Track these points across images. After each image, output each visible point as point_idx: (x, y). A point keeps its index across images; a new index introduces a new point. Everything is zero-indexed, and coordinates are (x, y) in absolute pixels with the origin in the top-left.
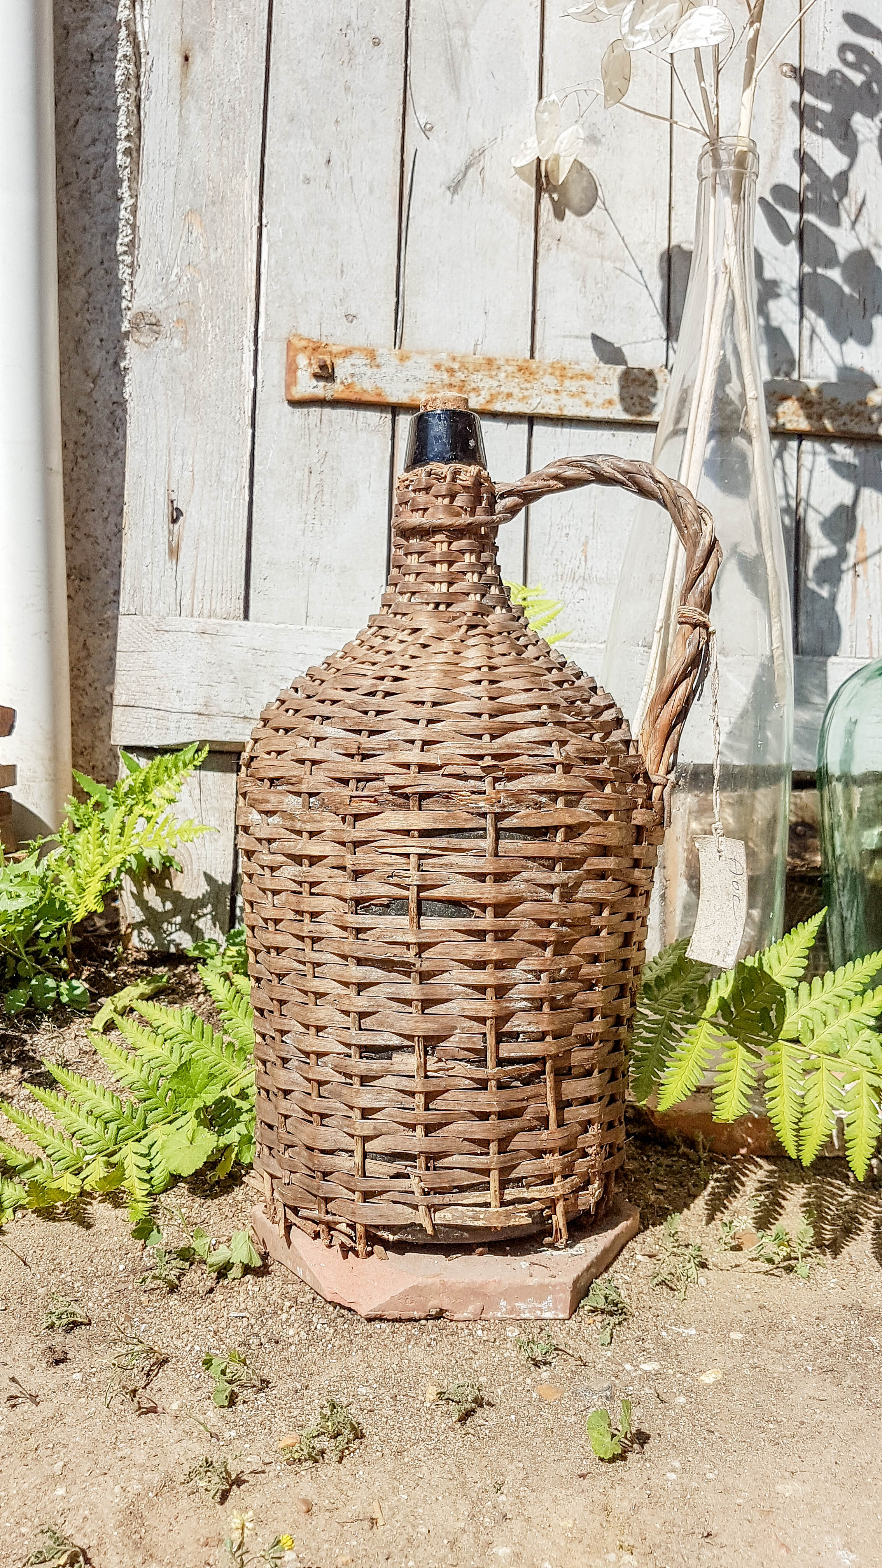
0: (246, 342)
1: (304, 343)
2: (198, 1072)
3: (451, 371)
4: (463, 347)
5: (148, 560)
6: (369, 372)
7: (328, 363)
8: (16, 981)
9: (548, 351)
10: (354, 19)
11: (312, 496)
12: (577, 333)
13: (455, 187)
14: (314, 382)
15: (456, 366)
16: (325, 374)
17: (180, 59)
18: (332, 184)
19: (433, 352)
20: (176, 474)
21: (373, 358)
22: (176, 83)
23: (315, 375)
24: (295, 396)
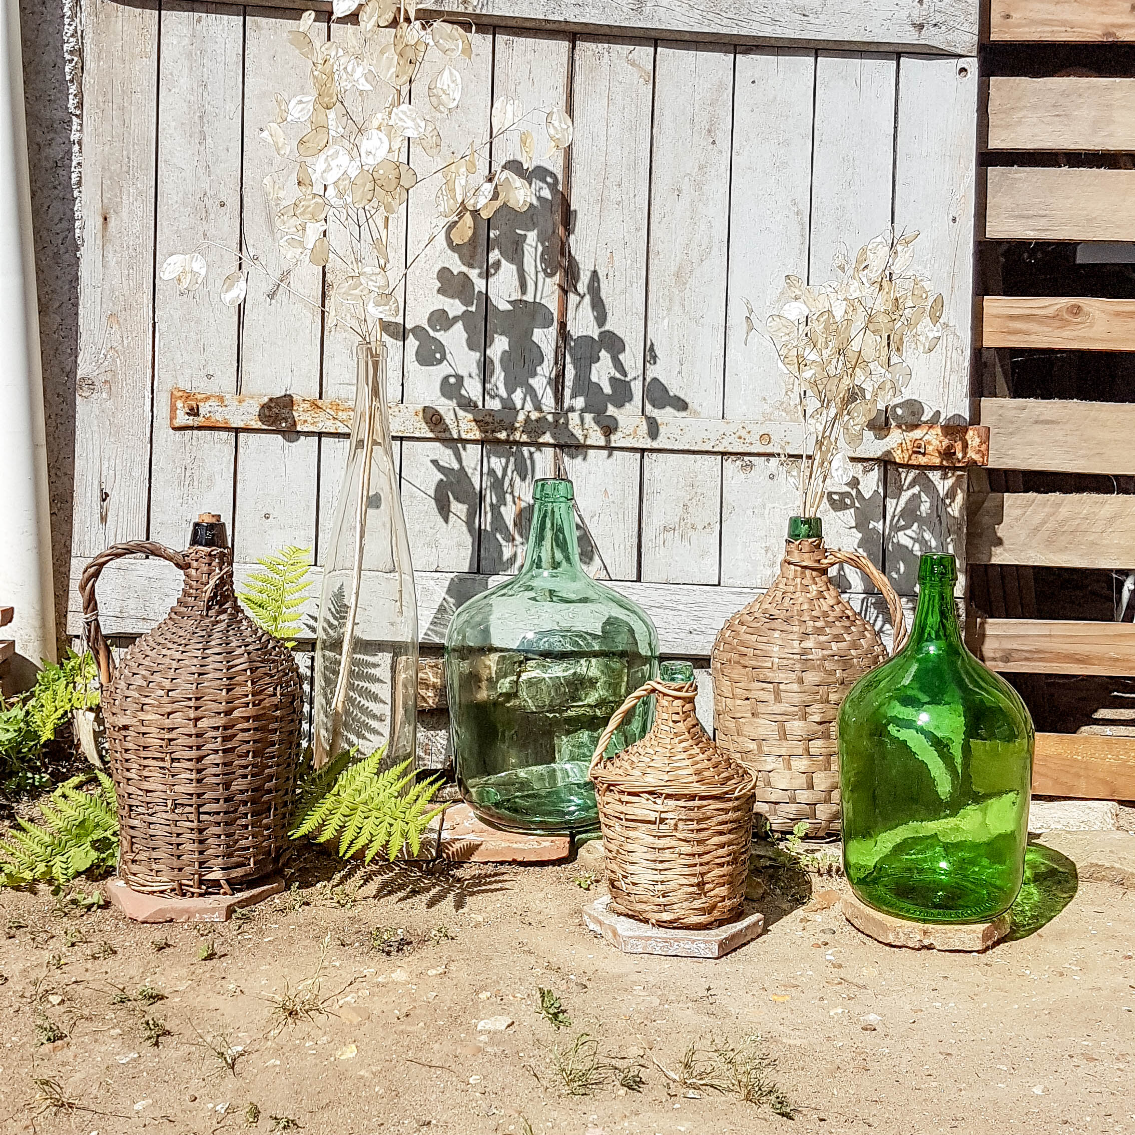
0: (146, 394)
1: (181, 394)
2: (90, 825)
3: (270, 408)
4: (278, 393)
5: (89, 524)
6: (220, 409)
7: (195, 406)
8: (12, 774)
9: (331, 392)
10: (208, 191)
11: (187, 483)
12: (348, 382)
13: (272, 296)
14: (187, 417)
15: (273, 405)
16: (194, 412)
17: (101, 220)
18: (197, 296)
19: (261, 396)
20: (104, 473)
21: (222, 401)
22: (99, 235)
23: (187, 413)
24: (177, 425)
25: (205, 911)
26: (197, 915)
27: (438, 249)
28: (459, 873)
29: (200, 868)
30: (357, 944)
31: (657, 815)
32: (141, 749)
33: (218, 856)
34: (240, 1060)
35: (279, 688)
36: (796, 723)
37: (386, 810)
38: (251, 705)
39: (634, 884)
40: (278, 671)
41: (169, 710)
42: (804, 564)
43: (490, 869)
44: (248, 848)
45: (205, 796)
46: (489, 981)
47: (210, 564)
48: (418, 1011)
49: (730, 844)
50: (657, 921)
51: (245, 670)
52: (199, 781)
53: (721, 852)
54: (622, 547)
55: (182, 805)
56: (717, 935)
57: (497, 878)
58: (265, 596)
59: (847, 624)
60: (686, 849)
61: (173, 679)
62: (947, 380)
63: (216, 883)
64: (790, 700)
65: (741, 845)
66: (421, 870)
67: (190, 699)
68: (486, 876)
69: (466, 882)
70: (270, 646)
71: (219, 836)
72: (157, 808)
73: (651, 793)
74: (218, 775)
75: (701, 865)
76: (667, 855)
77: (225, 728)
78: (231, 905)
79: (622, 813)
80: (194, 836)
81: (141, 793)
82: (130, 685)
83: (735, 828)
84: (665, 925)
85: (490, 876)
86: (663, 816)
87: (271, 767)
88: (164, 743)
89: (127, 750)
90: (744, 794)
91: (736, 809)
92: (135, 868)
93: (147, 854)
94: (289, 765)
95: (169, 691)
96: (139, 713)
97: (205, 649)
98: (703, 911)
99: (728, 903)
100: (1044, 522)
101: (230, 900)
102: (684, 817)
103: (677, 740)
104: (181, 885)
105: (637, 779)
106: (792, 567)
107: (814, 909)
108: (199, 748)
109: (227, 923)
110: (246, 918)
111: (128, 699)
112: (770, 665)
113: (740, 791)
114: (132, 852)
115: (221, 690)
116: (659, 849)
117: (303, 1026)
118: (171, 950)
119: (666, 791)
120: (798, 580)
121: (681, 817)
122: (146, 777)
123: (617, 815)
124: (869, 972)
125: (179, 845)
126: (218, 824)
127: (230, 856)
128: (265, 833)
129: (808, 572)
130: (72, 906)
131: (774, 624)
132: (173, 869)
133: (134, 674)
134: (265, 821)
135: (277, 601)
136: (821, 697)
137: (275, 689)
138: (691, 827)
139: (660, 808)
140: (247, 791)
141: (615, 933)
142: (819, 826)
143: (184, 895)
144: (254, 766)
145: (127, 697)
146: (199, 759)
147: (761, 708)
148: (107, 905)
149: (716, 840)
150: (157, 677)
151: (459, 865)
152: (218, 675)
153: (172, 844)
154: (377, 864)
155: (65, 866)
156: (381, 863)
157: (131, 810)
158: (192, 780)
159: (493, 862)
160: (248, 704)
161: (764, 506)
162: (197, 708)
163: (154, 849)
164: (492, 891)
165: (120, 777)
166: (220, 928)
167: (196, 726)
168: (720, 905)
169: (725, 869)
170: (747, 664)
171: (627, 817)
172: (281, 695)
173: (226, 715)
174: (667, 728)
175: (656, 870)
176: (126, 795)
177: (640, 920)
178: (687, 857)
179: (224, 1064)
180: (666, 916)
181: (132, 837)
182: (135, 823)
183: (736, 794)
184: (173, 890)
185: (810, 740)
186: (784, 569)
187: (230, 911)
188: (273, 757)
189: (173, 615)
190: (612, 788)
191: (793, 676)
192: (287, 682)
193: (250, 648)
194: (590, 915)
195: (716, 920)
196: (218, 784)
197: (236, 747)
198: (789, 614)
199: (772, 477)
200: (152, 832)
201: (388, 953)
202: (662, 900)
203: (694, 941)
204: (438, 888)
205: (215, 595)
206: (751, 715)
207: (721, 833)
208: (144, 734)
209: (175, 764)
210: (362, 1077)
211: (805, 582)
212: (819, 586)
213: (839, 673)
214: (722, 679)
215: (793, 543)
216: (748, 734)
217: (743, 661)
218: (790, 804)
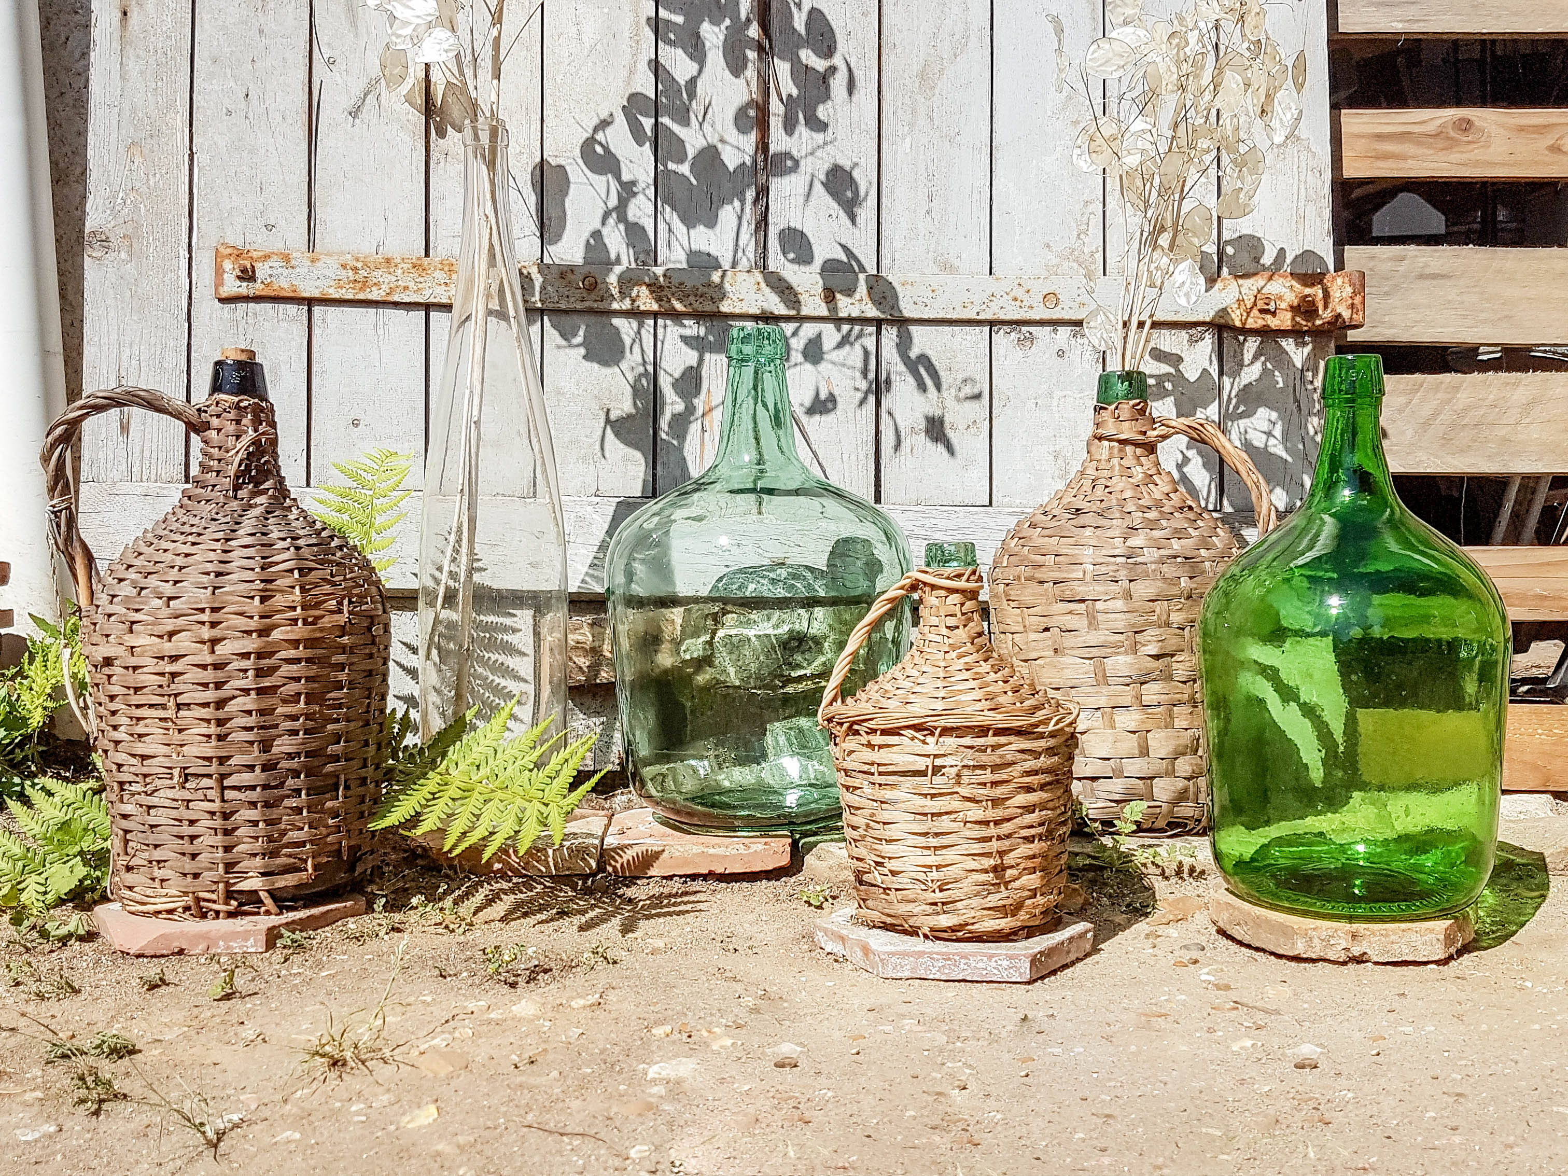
0: (181, 253)
1: (229, 251)
2: (76, 827)
3: (355, 269)
4: (367, 248)
5: (104, 435)
6: (286, 272)
7: (249, 266)
9: (441, 248)
13: (355, 113)
14: (238, 283)
15: (359, 265)
16: (247, 275)
17: (119, 15)
18: (251, 115)
19: (342, 253)
20: (125, 365)
21: (289, 261)
22: (116, 35)
23: (238, 277)
24: (224, 295)
25: (234, 935)
26: (221, 943)
27: (587, 45)
28: (631, 892)
29: (227, 873)
30: (465, 974)
31: (929, 761)
32: (132, 691)
33: (255, 855)
34: (233, 1134)
35: (346, 602)
36: (1121, 659)
37: (516, 788)
38: (300, 623)
39: (894, 873)
40: (345, 580)
41: (170, 628)
42: (1123, 437)
43: (676, 886)
44: (303, 844)
45: (232, 762)
46: (670, 1012)
47: (238, 422)
48: (550, 1057)
49: (1043, 806)
50: (932, 930)
51: (291, 571)
52: (221, 738)
53: (1029, 819)
54: (853, 457)
55: (197, 776)
56: (1026, 948)
57: (685, 899)
58: (346, 517)
59: (1191, 515)
60: (976, 813)
61: (176, 582)
62: (1301, 212)
63: (253, 897)
64: (1111, 625)
65: (1058, 812)
66: (574, 889)
67: (202, 610)
68: (670, 896)
69: (641, 903)
70: (333, 544)
71: (255, 823)
72: (158, 783)
73: (917, 728)
74: (251, 729)
75: (999, 838)
76: (945, 823)
77: (260, 656)
78: (274, 927)
79: (872, 764)
80: (218, 823)
81: (133, 761)
82: (114, 596)
83: (1049, 783)
84: (945, 935)
85: (676, 895)
86: (938, 762)
87: (337, 721)
88: (164, 681)
89: (112, 698)
90: (1062, 729)
91: (1051, 752)
92: (130, 878)
93: (146, 855)
94: (367, 724)
95: (170, 599)
96: (126, 637)
97: (227, 540)
98: (1003, 911)
99: (1040, 900)
100: (1436, 414)
101: (274, 920)
102: (971, 763)
103: (953, 655)
104: (198, 900)
105: (896, 712)
106: (1106, 443)
107: (1164, 921)
108: (218, 686)
109: (267, 955)
110: (299, 947)
111: (112, 619)
112: (1080, 575)
113: (1057, 723)
114: (127, 854)
115: (252, 598)
116: (933, 815)
117: (354, 1082)
118: (171, 988)
119: (943, 722)
120: (1116, 461)
121: (966, 762)
122: (140, 736)
123: (866, 768)
124: (1274, 994)
125: (193, 838)
126: (253, 804)
127: (274, 854)
128: (330, 822)
129: (1129, 449)
130: (41, 941)
131: (1084, 520)
132: (185, 875)
133: (121, 580)
134: (329, 804)
135: (363, 525)
136: (1159, 618)
137: (340, 603)
138: (982, 779)
139: (931, 748)
140: (298, 754)
141: (866, 950)
142: (1158, 810)
143: (204, 916)
144: (308, 717)
145: (110, 616)
146: (220, 704)
147: (1069, 640)
148: (91, 936)
149: (1022, 799)
150: (153, 581)
151: (631, 881)
152: (249, 575)
153: (182, 838)
154: (510, 881)
155: (43, 889)
156: (515, 880)
157: (122, 790)
158: (209, 736)
159: (681, 877)
160: (295, 621)
161: (1051, 395)
162: (214, 625)
163: (156, 846)
164: (679, 914)
165: (106, 742)
166: (254, 960)
167: (213, 652)
168: (1029, 902)
169: (1037, 847)
170: (1044, 577)
171: (881, 769)
172: (350, 613)
173: (260, 636)
174: (938, 639)
175: (928, 848)
176: (114, 767)
177: (905, 932)
178: (977, 827)
179: (203, 1140)
180: (945, 921)
181: (126, 832)
182: (128, 809)
183: (1051, 727)
184: (187, 909)
185: (1142, 684)
186: (1093, 449)
187: (272, 938)
188: (340, 706)
189: (185, 501)
190: (856, 727)
191: (1114, 587)
192: (361, 597)
193: (301, 542)
194: (826, 930)
195: (1023, 928)
196: (251, 743)
197: (280, 687)
198: (1104, 505)
199: (1061, 353)
200: (152, 820)
201: (513, 985)
202: (938, 896)
203: (991, 957)
204: (598, 910)
205: (248, 469)
206: (1052, 653)
207: (1029, 789)
208: (135, 668)
209: (182, 713)
210: (438, 1154)
211: (1125, 463)
212: (1145, 468)
213: (1184, 582)
214: (1006, 607)
215: (1106, 409)
216: (1048, 681)
217: (1039, 575)
218: (1114, 780)
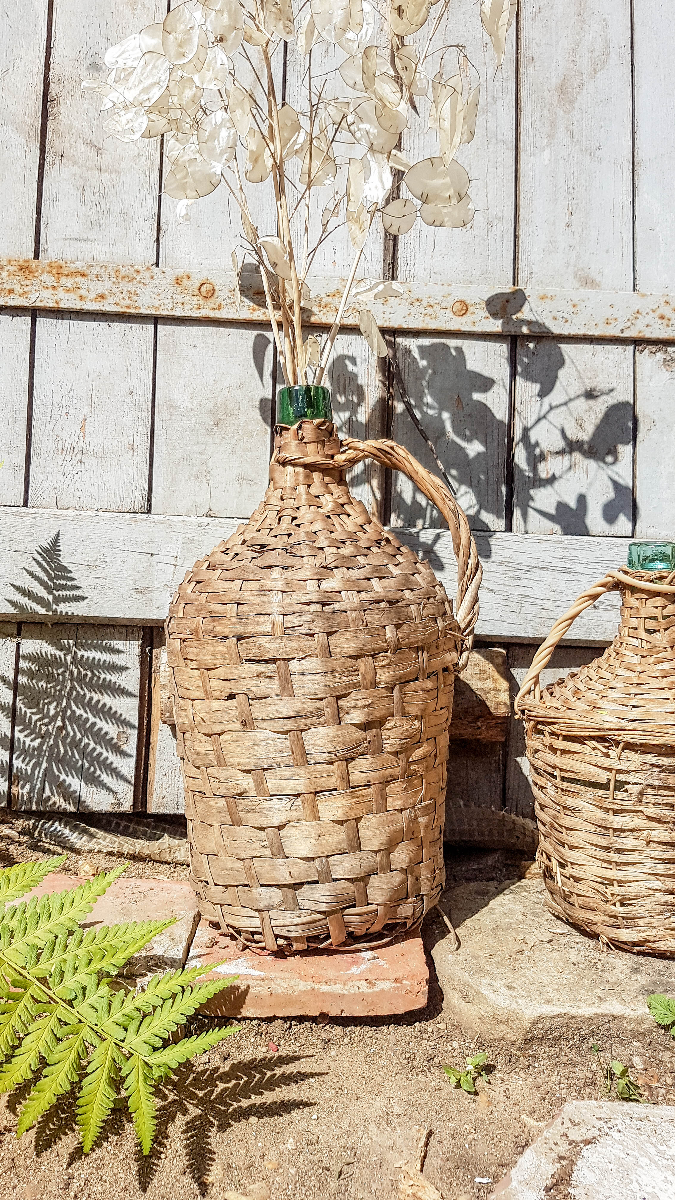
36: (322, 731)
42: (308, 460)
59: (389, 550)
64: (308, 690)
106: (290, 469)
112: (268, 628)
120: (302, 489)
129: (316, 476)
131: (270, 558)
136: (364, 678)
147: (259, 710)
170: (226, 632)
185: (348, 760)
186: (277, 475)
191: (309, 643)
198: (292, 540)
206: (239, 726)
211: (313, 491)
212: (335, 496)
213: (389, 632)
214: (184, 667)
215: (288, 429)
216: (236, 761)
217: (221, 629)
218: (322, 886)
